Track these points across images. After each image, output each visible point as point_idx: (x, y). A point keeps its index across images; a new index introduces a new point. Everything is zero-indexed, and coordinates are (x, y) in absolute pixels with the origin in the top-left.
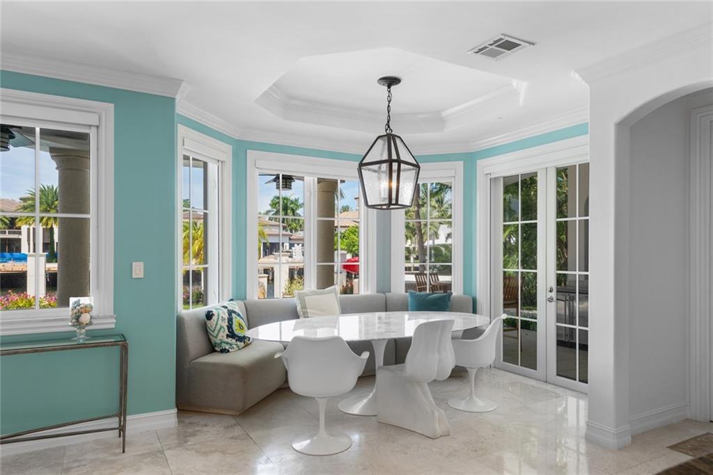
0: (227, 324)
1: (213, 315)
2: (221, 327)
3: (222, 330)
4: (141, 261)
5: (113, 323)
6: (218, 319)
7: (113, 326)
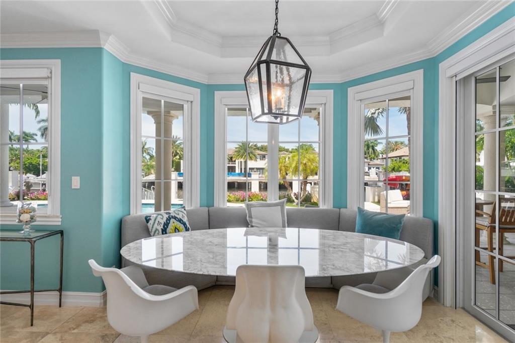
0: (162, 227)
1: (150, 219)
2: (157, 230)
3: (157, 232)
4: (78, 176)
5: (59, 221)
6: (154, 223)
7: (60, 224)
